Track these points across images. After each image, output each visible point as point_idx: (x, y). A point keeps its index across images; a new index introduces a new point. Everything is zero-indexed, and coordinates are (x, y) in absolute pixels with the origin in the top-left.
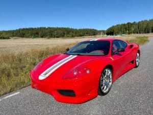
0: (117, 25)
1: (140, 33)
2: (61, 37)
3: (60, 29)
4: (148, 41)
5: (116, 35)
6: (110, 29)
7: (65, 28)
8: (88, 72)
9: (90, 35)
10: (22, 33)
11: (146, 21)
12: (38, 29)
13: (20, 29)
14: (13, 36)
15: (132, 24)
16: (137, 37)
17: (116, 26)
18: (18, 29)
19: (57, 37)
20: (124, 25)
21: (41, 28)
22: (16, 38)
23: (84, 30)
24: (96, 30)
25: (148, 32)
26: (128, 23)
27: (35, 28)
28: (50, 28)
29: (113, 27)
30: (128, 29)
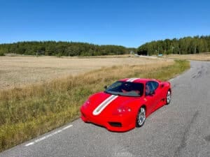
0: (152, 42)
2: (76, 55)
3: (75, 44)
4: (189, 67)
5: (150, 55)
6: (143, 46)
7: (82, 44)
9: (116, 54)
10: (22, 49)
11: (189, 38)
12: (45, 43)
13: (19, 43)
14: (9, 52)
15: (171, 41)
17: (150, 43)
19: (72, 55)
20: (161, 42)
21: (49, 42)
22: (13, 54)
23: (108, 47)
24: (124, 48)
26: (167, 41)
27: (41, 43)
28: (61, 42)
29: (147, 44)
30: (166, 47)
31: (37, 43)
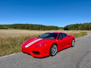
0: (70, 25)
1: (84, 30)
3: (37, 25)
5: (69, 30)
6: (66, 26)
7: (40, 25)
8: (46, 45)
9: (54, 29)
10: (15, 27)
11: (87, 23)
14: (10, 28)
15: (79, 25)
16: (81, 32)
18: (13, 24)
19: (35, 30)
20: (74, 25)
21: (26, 24)
22: (11, 29)
23: (51, 26)
25: (88, 30)
26: (77, 24)
27: (23, 24)
28: (31, 24)
29: (68, 25)
30: (76, 27)
31: (22, 24)
